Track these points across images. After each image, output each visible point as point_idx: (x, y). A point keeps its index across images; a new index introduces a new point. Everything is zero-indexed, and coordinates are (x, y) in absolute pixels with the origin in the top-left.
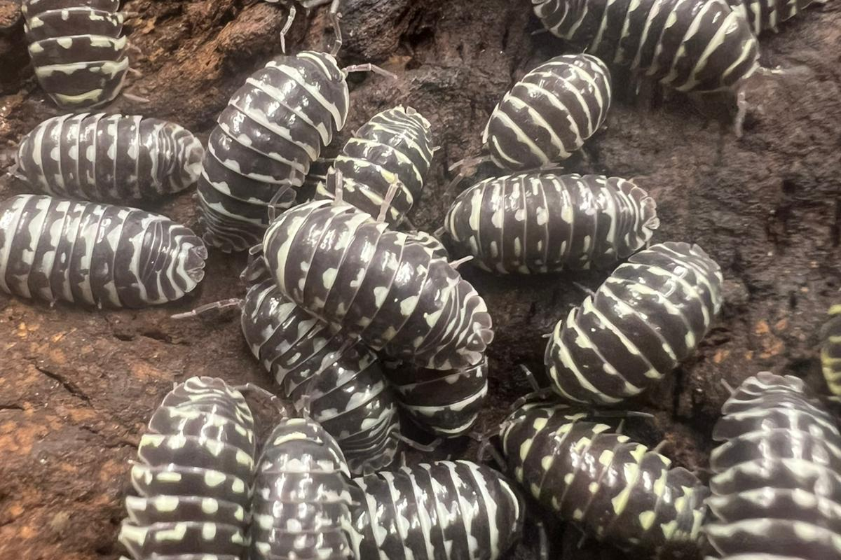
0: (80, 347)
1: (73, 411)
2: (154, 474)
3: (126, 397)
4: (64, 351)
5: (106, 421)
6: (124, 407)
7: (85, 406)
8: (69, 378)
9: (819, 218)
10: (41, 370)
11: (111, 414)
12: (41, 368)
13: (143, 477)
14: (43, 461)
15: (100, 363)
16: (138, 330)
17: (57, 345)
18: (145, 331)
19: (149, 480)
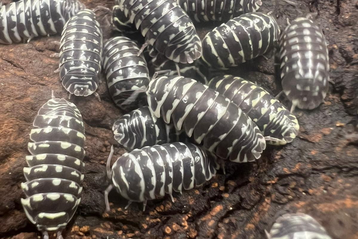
0: (21, 52)
1: (16, 72)
2: (37, 145)
3: (40, 68)
4: (14, 53)
5: (30, 76)
6: (38, 71)
7: (21, 71)
8: (15, 62)
9: (331, 4)
10: (3, 59)
11: (33, 73)
12: (4, 58)
13: (33, 147)
14: (2, 84)
15: (29, 58)
16: (47, 48)
17: (11, 52)
18: (49, 48)
19: (35, 148)
